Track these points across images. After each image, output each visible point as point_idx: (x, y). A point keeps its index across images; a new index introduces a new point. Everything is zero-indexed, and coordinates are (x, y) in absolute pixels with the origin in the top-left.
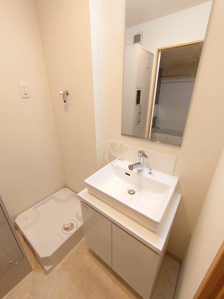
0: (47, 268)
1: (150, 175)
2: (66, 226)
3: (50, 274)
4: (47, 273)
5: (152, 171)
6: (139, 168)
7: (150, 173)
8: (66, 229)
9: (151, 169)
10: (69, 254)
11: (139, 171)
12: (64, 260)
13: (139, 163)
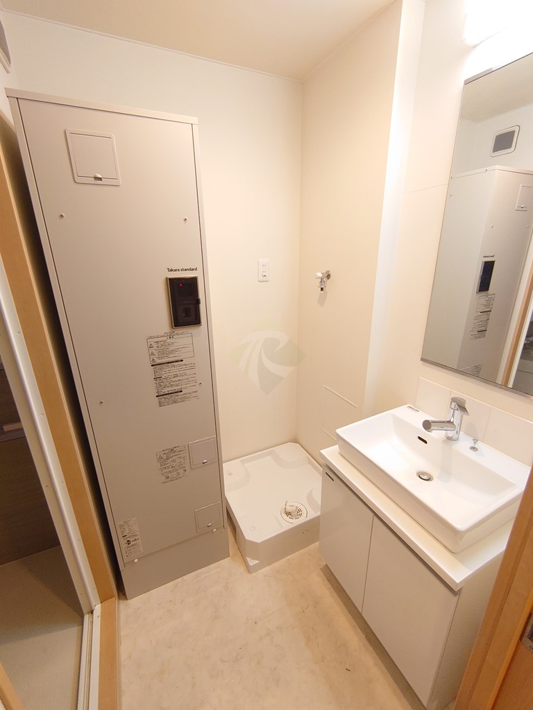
0: (252, 562)
1: (472, 452)
2: (289, 509)
3: (254, 574)
4: (249, 570)
5: (479, 445)
6: (450, 434)
7: (473, 448)
8: (288, 514)
9: (476, 441)
10: (286, 558)
11: (449, 439)
12: (277, 564)
13: (449, 422)
